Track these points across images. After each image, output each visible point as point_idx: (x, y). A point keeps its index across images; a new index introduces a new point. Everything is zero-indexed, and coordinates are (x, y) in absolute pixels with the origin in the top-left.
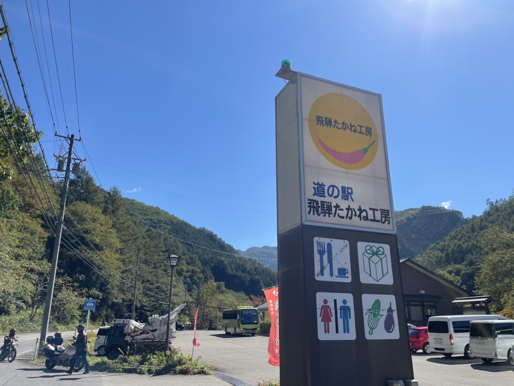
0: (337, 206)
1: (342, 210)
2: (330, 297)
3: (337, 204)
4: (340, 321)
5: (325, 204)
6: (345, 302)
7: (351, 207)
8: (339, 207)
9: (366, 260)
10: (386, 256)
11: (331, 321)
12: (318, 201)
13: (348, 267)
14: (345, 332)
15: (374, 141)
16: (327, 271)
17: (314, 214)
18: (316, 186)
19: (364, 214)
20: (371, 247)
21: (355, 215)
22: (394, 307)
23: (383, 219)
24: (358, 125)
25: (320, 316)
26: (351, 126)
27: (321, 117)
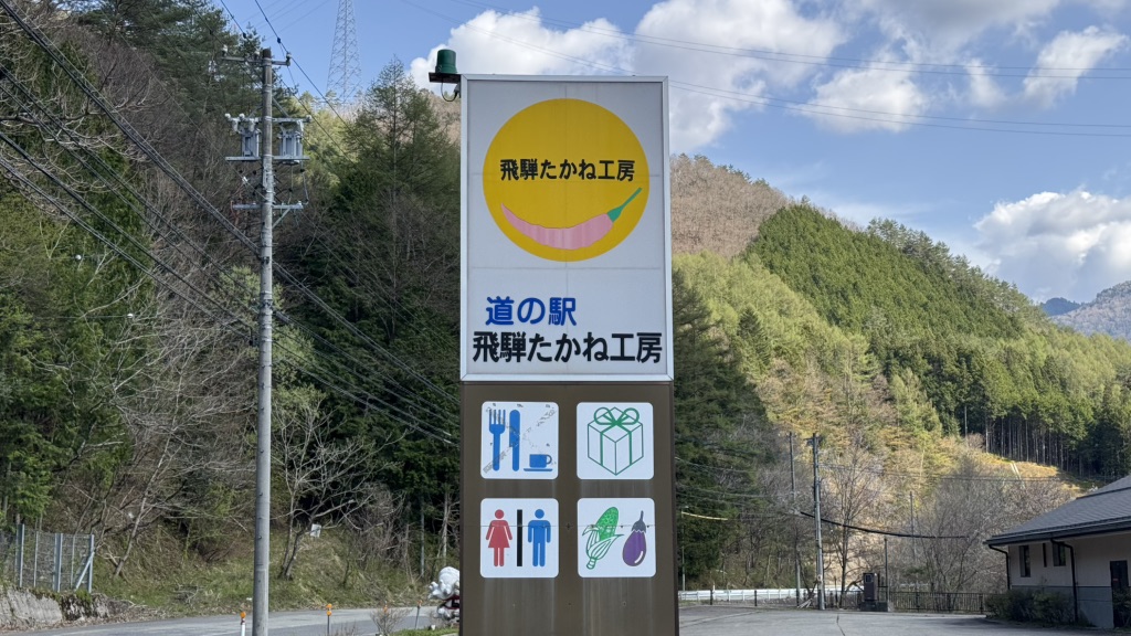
0: (537, 340)
1: (549, 345)
2: (509, 506)
3: (537, 335)
5: (511, 337)
6: (540, 513)
7: (570, 337)
8: (542, 339)
9: (595, 436)
10: (642, 425)
11: (508, 546)
12: (496, 334)
13: (553, 452)
14: (535, 564)
15: (640, 189)
16: (506, 461)
17: (485, 359)
18: (493, 306)
19: (598, 347)
20: (609, 412)
21: (577, 352)
22: (650, 520)
23: (644, 353)
24: (601, 162)
25: (487, 538)
26: (584, 165)
27: (511, 161)
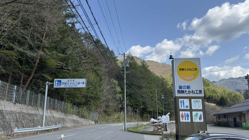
0: (185, 91)
2: (184, 112)
4: (186, 118)
5: (182, 91)
6: (187, 113)
7: (190, 91)
9: (194, 103)
10: (200, 102)
11: (184, 118)
13: (189, 105)
14: (187, 120)
15: (198, 72)
16: (183, 107)
17: (179, 94)
18: (179, 87)
19: (194, 92)
20: (196, 100)
21: (191, 93)
22: (202, 114)
23: (200, 93)
24: (192, 68)
25: (181, 116)
26: (190, 69)
27: (181, 69)
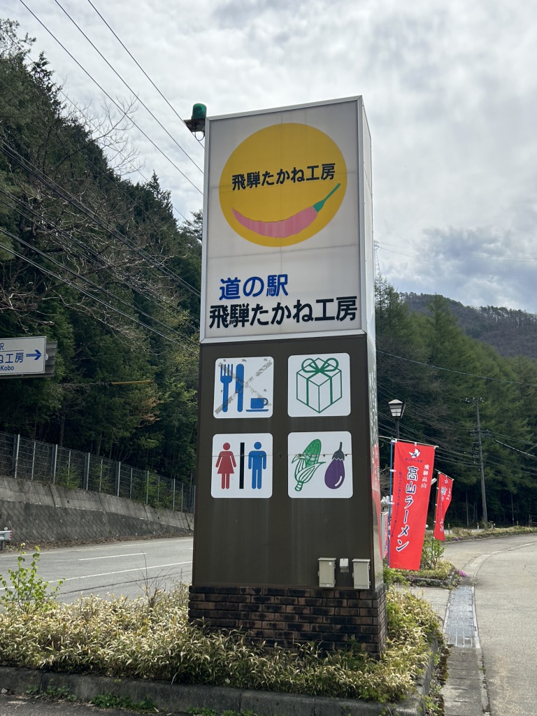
0: (258, 308)
1: (267, 312)
2: (234, 440)
5: (238, 308)
6: (258, 445)
7: (283, 305)
8: (262, 308)
9: (302, 382)
10: (340, 371)
11: (233, 473)
12: (227, 307)
13: (269, 396)
14: (254, 487)
15: (339, 184)
16: (233, 405)
17: (218, 327)
18: (225, 285)
19: (306, 311)
20: (314, 362)
21: (289, 316)
22: (347, 449)
23: (342, 313)
24: (308, 168)
25: (217, 466)
26: (295, 172)
27: (240, 175)
